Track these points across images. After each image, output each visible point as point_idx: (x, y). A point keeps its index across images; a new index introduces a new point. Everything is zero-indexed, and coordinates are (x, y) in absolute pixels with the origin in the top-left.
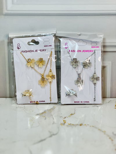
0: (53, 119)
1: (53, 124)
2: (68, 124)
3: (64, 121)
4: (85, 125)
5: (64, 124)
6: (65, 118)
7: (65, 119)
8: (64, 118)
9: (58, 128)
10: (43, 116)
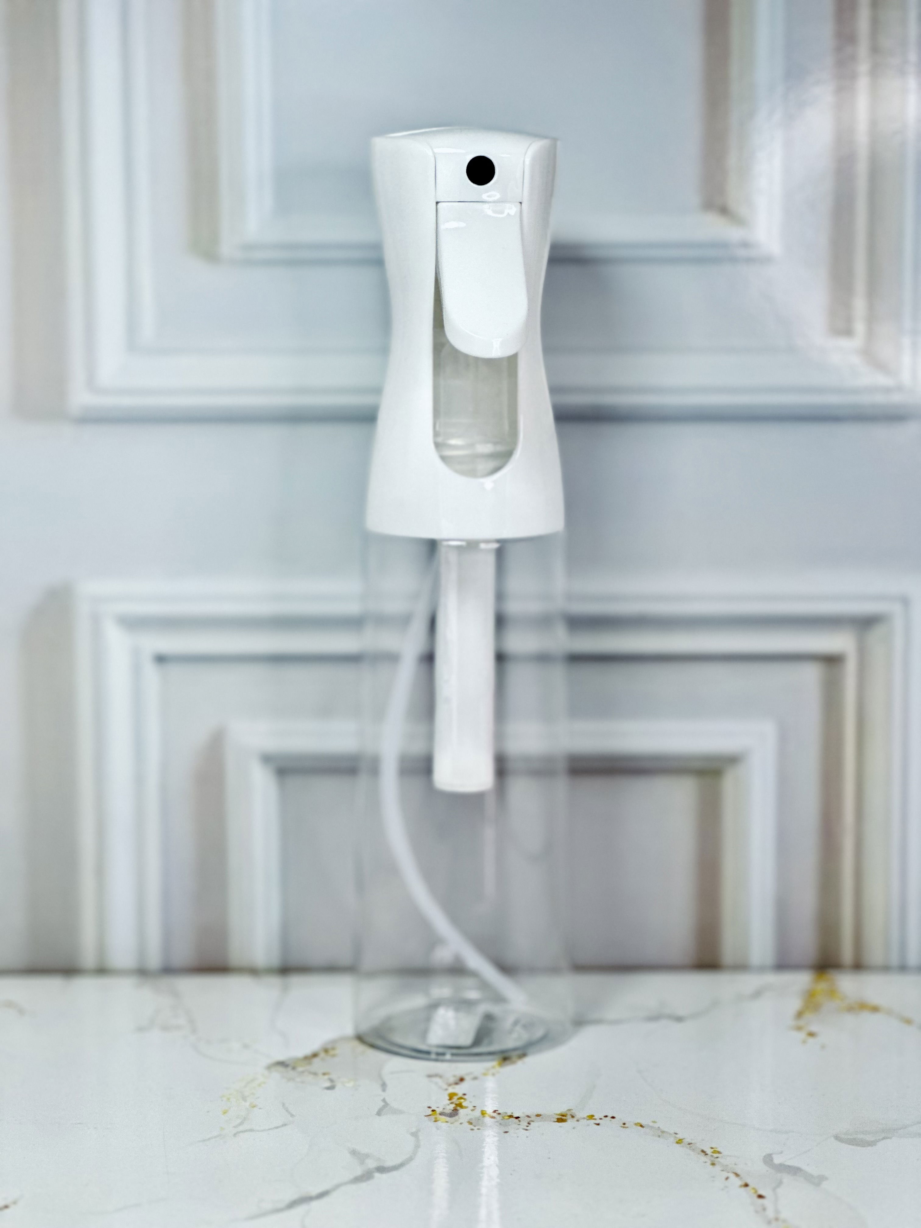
0: (384, 1086)
1: (379, 1113)
2: (477, 1113)
3: (451, 1096)
4: (591, 1117)
5: (454, 1113)
6: (462, 1080)
7: (459, 1090)
8: (452, 1080)
9: (415, 1135)
10: (315, 1074)
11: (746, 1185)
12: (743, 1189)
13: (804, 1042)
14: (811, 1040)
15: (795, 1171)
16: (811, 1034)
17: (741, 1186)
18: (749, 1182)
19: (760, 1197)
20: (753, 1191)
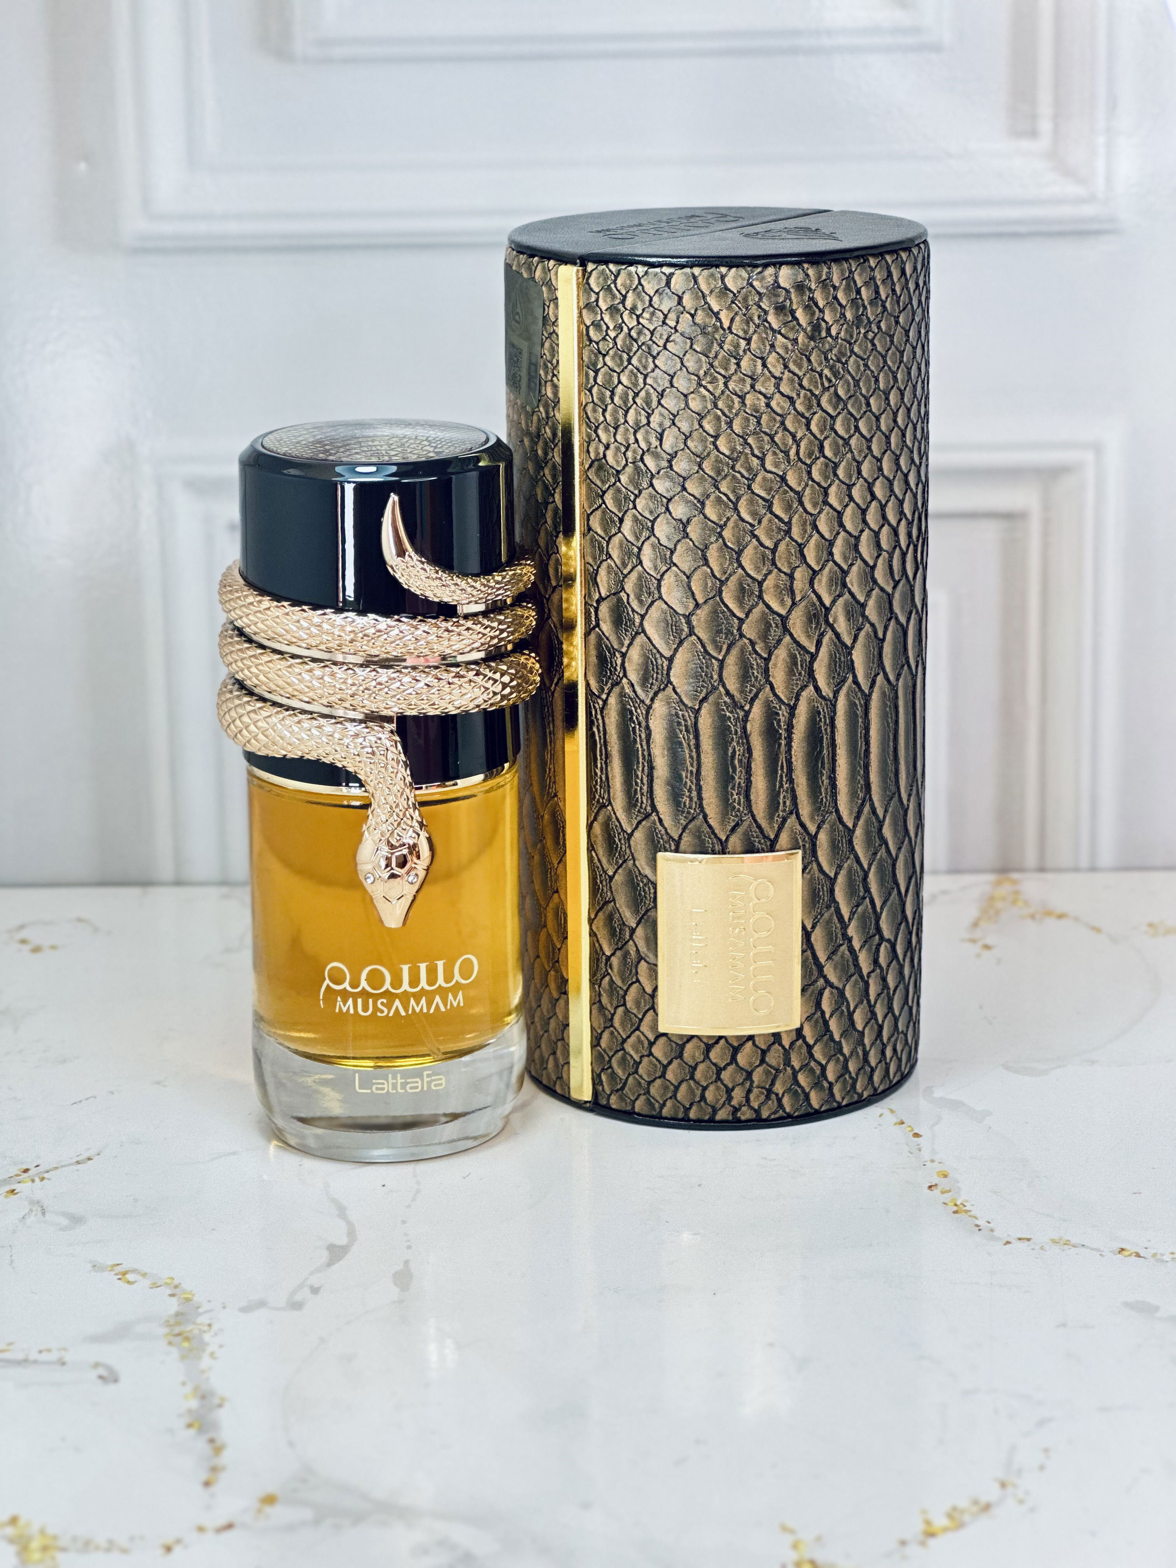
11: (902, 1123)
12: (898, 1126)
13: (978, 956)
14: (986, 954)
15: (956, 1105)
16: (987, 947)
17: (895, 1124)
18: (904, 1120)
19: (916, 1135)
20: (909, 1129)
